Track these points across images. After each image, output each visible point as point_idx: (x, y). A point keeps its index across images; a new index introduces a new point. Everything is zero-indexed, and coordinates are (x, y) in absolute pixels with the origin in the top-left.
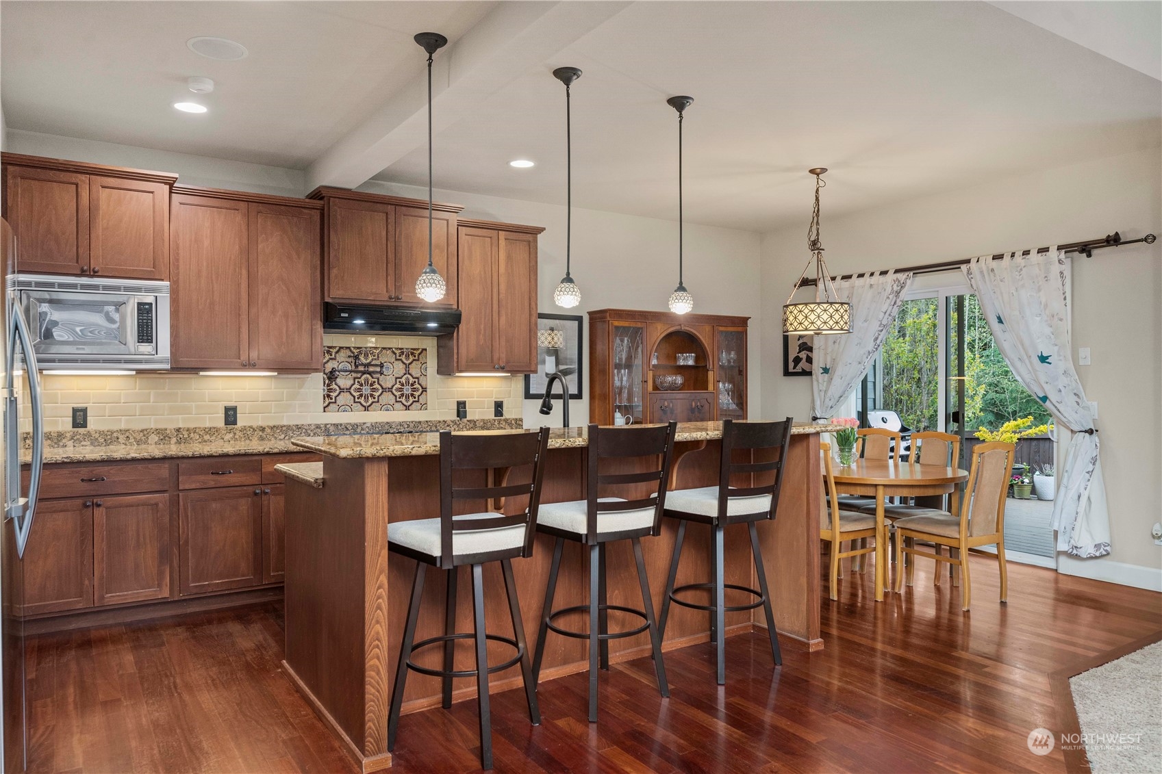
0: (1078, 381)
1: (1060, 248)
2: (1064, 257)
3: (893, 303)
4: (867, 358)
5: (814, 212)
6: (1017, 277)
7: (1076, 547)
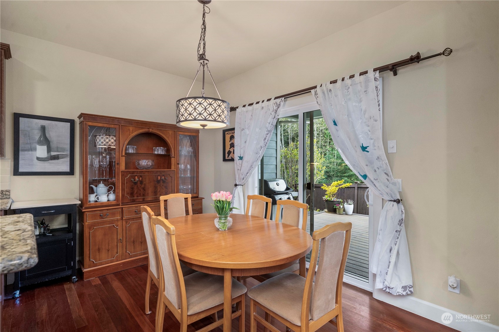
0: (388, 164)
1: (375, 70)
2: (378, 76)
3: (273, 117)
4: (261, 150)
5: (202, 32)
6: (346, 93)
7: (389, 288)
